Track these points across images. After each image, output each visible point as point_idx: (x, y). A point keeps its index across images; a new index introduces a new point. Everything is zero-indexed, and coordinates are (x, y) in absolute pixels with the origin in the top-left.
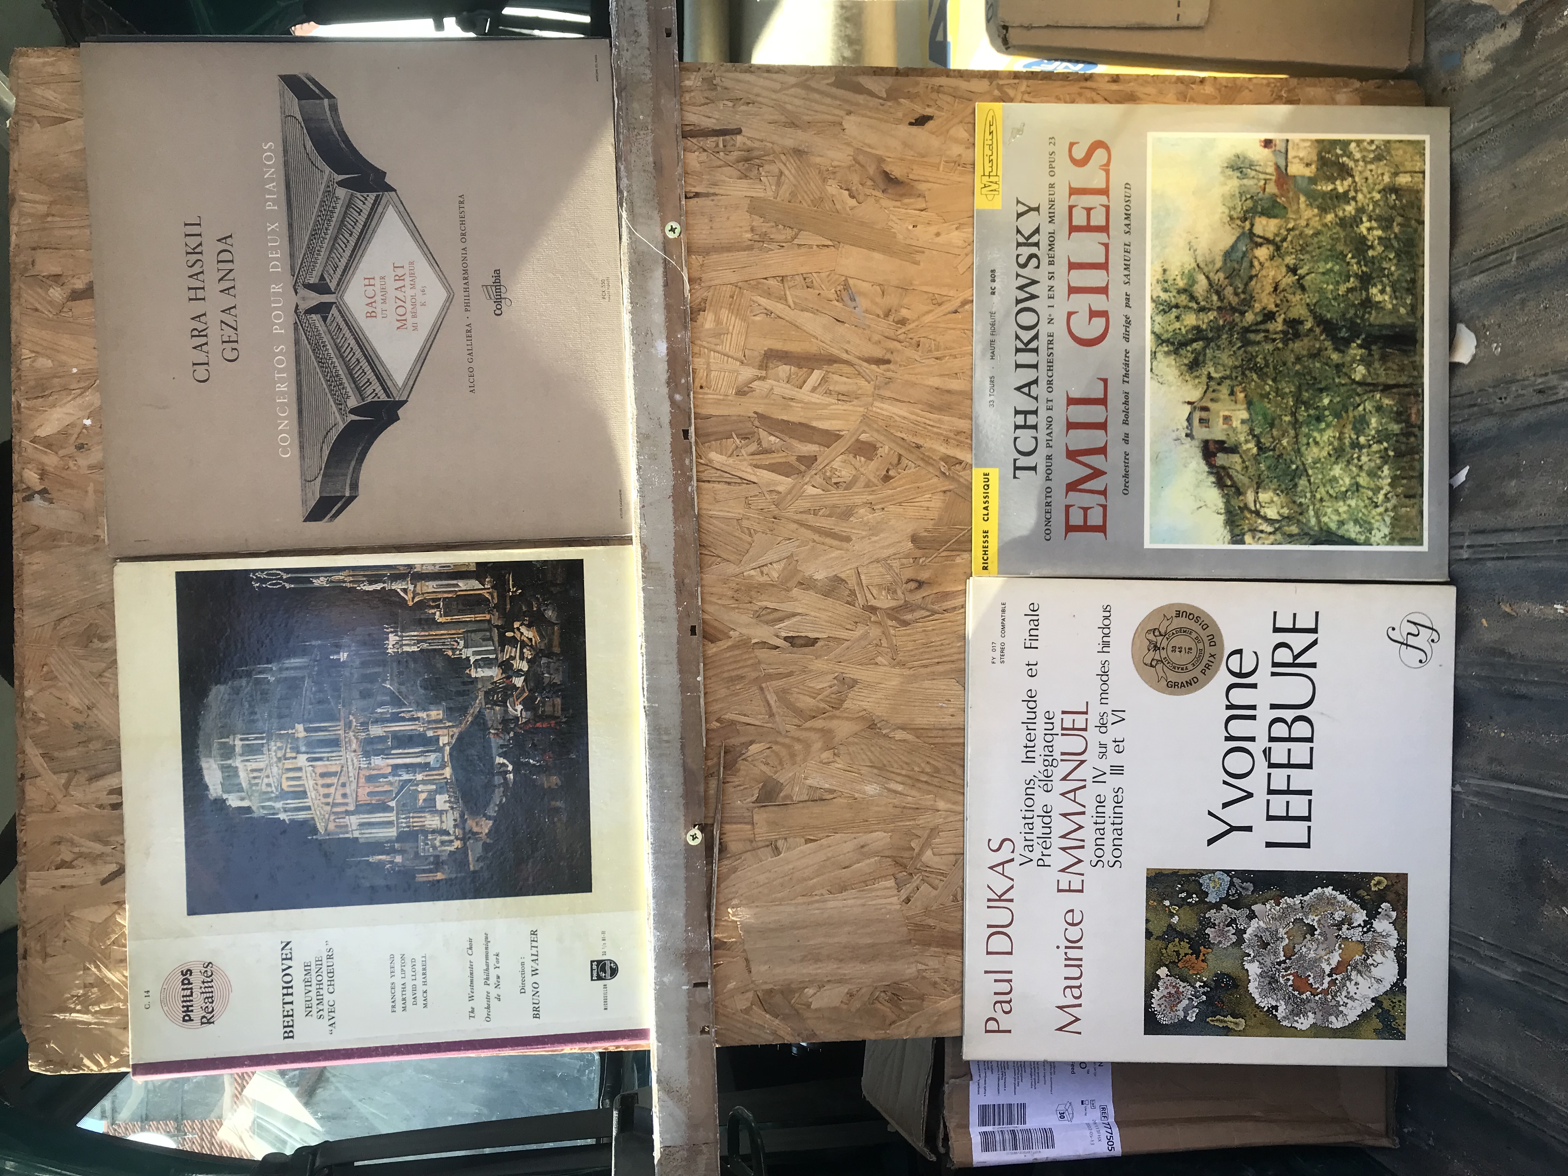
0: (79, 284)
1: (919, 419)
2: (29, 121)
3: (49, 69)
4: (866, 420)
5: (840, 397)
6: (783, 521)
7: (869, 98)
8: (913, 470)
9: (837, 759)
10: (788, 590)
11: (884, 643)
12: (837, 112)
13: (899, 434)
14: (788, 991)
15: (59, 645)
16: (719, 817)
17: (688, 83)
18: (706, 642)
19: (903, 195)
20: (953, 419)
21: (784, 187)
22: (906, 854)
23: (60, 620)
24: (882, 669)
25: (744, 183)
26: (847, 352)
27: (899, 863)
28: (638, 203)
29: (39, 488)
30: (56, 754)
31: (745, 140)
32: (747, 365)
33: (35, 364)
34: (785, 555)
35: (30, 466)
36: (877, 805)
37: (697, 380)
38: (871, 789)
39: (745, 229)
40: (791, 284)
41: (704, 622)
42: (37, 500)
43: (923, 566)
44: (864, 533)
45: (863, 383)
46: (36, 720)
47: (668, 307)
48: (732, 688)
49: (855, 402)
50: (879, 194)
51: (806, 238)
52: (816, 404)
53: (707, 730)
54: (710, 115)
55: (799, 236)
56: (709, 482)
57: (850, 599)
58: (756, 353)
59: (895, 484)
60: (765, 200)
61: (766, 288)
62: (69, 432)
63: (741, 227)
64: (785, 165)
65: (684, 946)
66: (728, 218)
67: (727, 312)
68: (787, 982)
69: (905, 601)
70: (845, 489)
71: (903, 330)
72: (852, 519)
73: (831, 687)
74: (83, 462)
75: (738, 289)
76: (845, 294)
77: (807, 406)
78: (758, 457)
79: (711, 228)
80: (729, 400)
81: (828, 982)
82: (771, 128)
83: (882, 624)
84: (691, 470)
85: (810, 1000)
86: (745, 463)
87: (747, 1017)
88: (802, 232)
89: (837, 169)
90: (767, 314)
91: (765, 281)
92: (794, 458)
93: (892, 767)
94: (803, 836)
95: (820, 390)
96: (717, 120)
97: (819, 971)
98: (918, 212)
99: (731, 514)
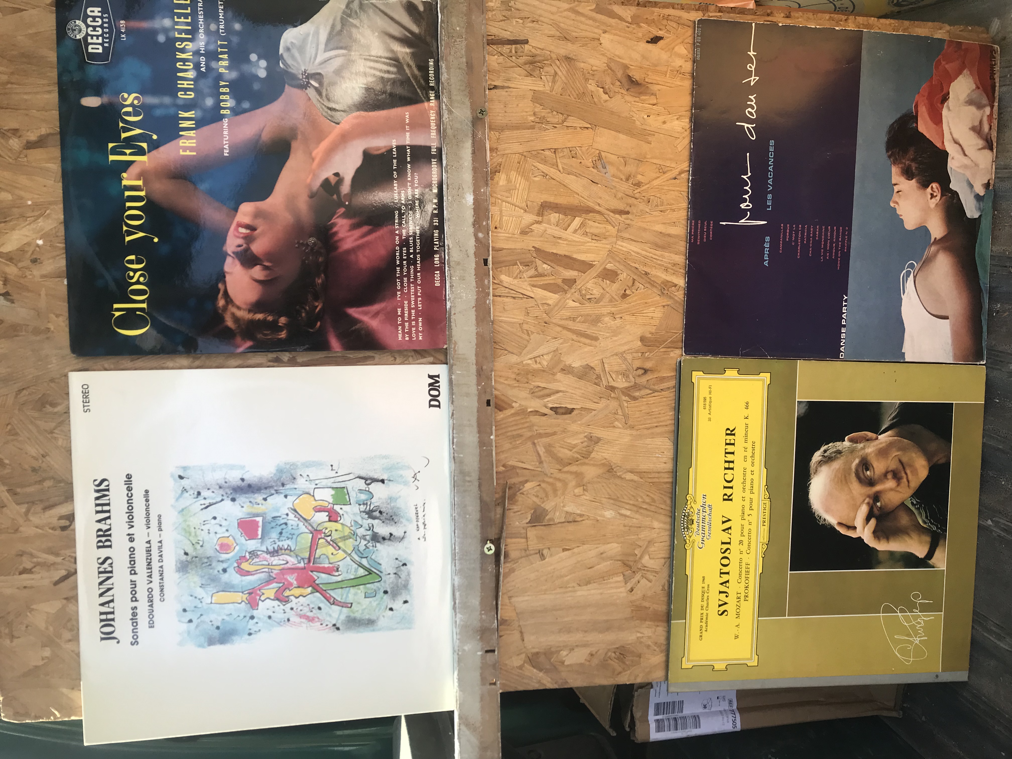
0: (33, 137)
1: (648, 254)
4: (611, 254)
5: (594, 237)
6: (552, 325)
7: (619, 21)
8: (642, 290)
9: (586, 493)
10: (554, 374)
11: (620, 412)
12: (596, 30)
13: (633, 265)
14: (549, 653)
15: (19, 410)
16: (504, 534)
17: (490, 4)
18: (496, 410)
19: (641, 93)
20: (671, 255)
21: (558, 84)
22: (631, 558)
23: (20, 391)
24: (618, 430)
25: (529, 80)
26: (599, 205)
27: (625, 564)
28: (454, 92)
30: (19, 490)
31: (531, 47)
32: (529, 212)
34: (552, 349)
36: (612, 525)
37: (493, 223)
38: (609, 514)
39: (528, 114)
40: (561, 155)
41: (496, 397)
43: (648, 358)
45: (610, 227)
47: (475, 170)
48: (513, 443)
49: (604, 241)
50: (624, 92)
51: (572, 121)
52: (577, 242)
53: (496, 472)
54: (506, 29)
55: (567, 120)
56: (500, 296)
57: (596, 381)
58: (535, 204)
59: (630, 300)
60: (544, 93)
61: (543, 157)
62: (26, 249)
63: (527, 112)
64: (559, 68)
65: (479, 624)
66: (517, 105)
67: (515, 174)
68: (549, 647)
69: (635, 383)
70: (596, 303)
71: (638, 191)
72: (599, 324)
73: (582, 443)
74: (37, 272)
75: (523, 157)
76: (599, 163)
77: (570, 243)
78: (535, 279)
79: (505, 112)
80: (515, 238)
81: (577, 646)
82: (550, 40)
83: (617, 399)
84: (489, 289)
85: (564, 659)
86: (525, 283)
87: (521, 671)
88: (570, 117)
89: (595, 72)
90: (544, 176)
91: (542, 152)
92: (560, 280)
93: (624, 499)
94: (561, 547)
95: (580, 231)
96: (511, 32)
97: (570, 639)
98: (651, 106)
99: (515, 320)
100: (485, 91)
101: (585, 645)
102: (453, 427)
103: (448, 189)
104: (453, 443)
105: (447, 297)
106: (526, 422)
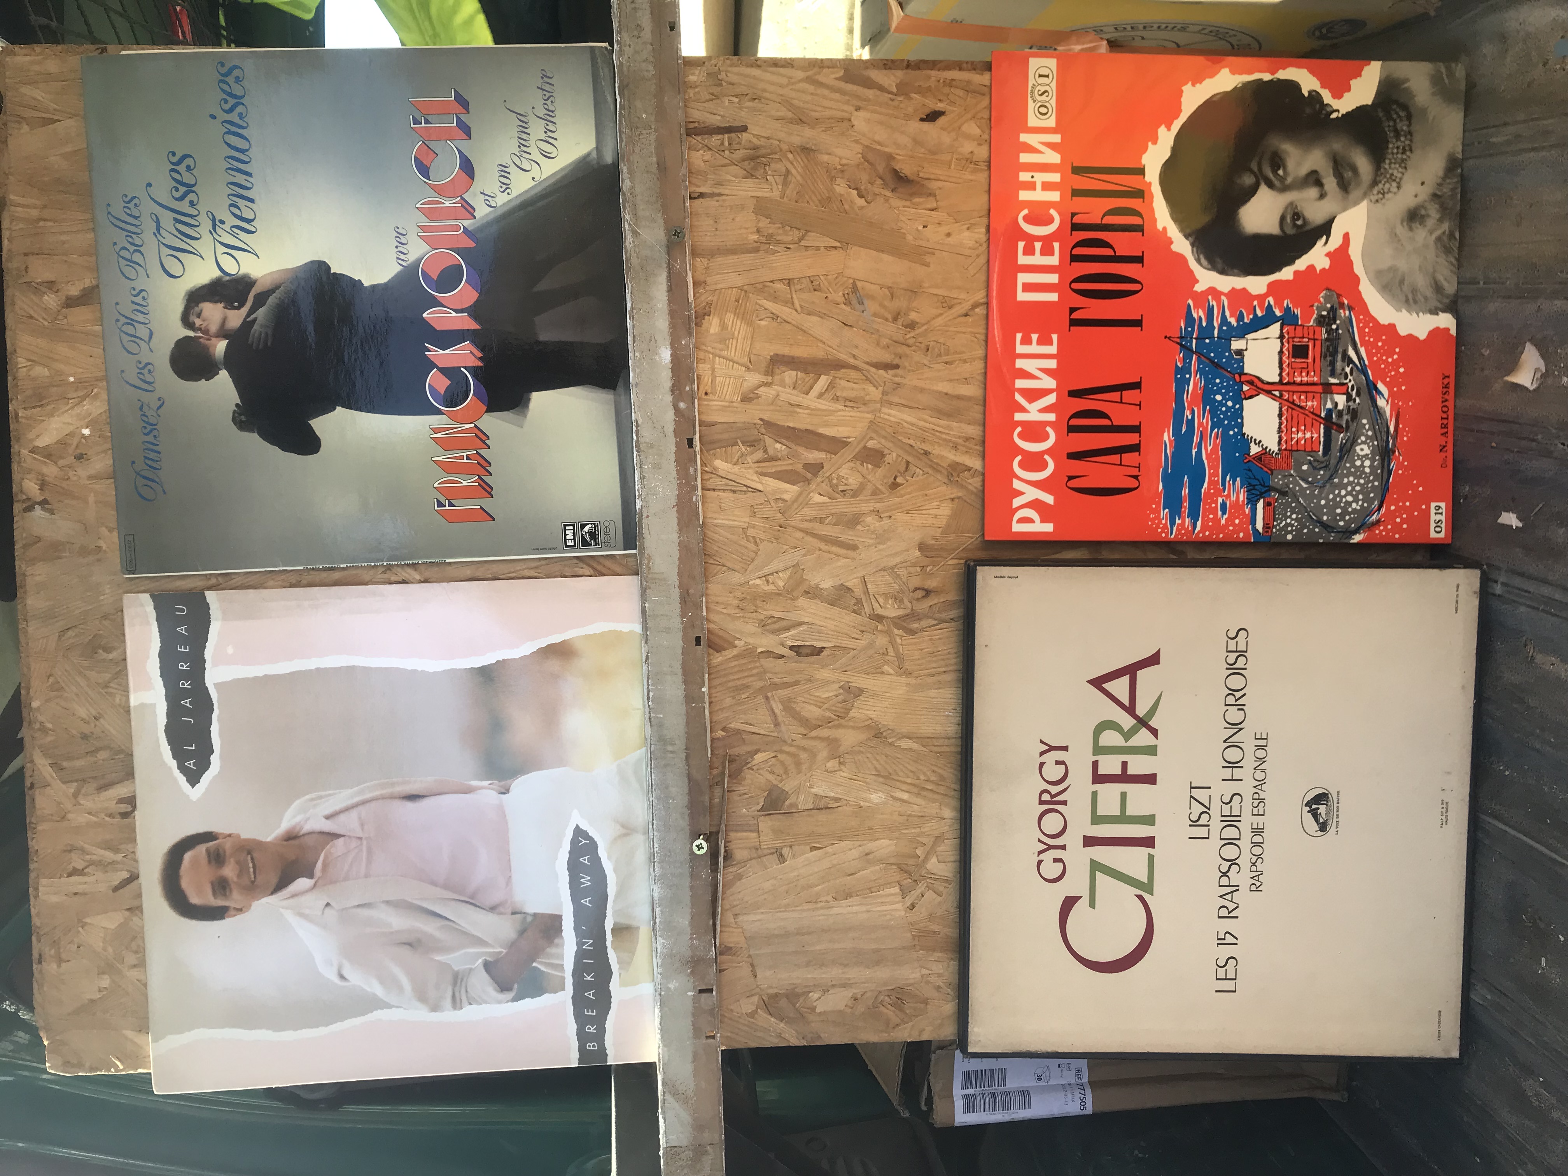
0: (74, 290)
1: (927, 425)
2: (19, 123)
3: (36, 68)
4: (874, 426)
5: (848, 403)
6: (789, 530)
7: (878, 93)
8: (921, 477)
9: (842, 767)
10: (794, 599)
11: (891, 651)
12: (846, 107)
13: (907, 441)
14: (792, 995)
15: (64, 656)
16: (723, 827)
18: (711, 651)
19: (913, 195)
20: (963, 425)
21: (792, 186)
22: (911, 861)
23: (64, 631)
24: (888, 678)
25: (750, 183)
27: (903, 870)
28: (641, 206)
29: (39, 499)
30: (65, 764)
31: (751, 136)
32: (753, 371)
33: (31, 373)
34: (791, 564)
35: (28, 476)
36: (883, 814)
37: (701, 387)
38: (876, 797)
39: (750, 230)
40: (798, 287)
41: (709, 632)
42: (38, 511)
43: (931, 574)
45: (871, 389)
46: (44, 730)
47: (672, 313)
48: (737, 698)
49: (863, 408)
50: (888, 193)
51: (814, 239)
52: (822, 410)
53: (712, 740)
54: (715, 112)
55: (806, 238)
56: (714, 490)
57: (856, 608)
58: (762, 358)
59: (902, 492)
60: (771, 200)
61: (772, 291)
62: (69, 441)
63: (747, 229)
64: (792, 163)
65: (689, 953)
66: (733, 219)
67: (732, 316)
68: (792, 987)
69: (912, 610)
70: (852, 496)
71: (912, 334)
72: (859, 527)
73: (837, 696)
74: (83, 472)
75: (743, 293)
76: (853, 297)
77: (812, 412)
78: (764, 464)
79: (716, 230)
80: (734, 407)
81: (833, 986)
82: (778, 125)
83: (888, 633)
84: (696, 479)
85: (815, 1004)
86: (751, 471)
87: (752, 1020)
88: (809, 233)
89: (845, 168)
90: (773, 319)
91: (771, 284)
92: (800, 466)
93: (898, 775)
94: (808, 844)
95: (828, 396)
96: (722, 116)
97: (824, 976)
98: (928, 212)
99: (736, 523)
100: (684, 203)
102: (648, 676)
103: (634, 342)
104: (648, 698)
105: (637, 494)
106: (757, 667)
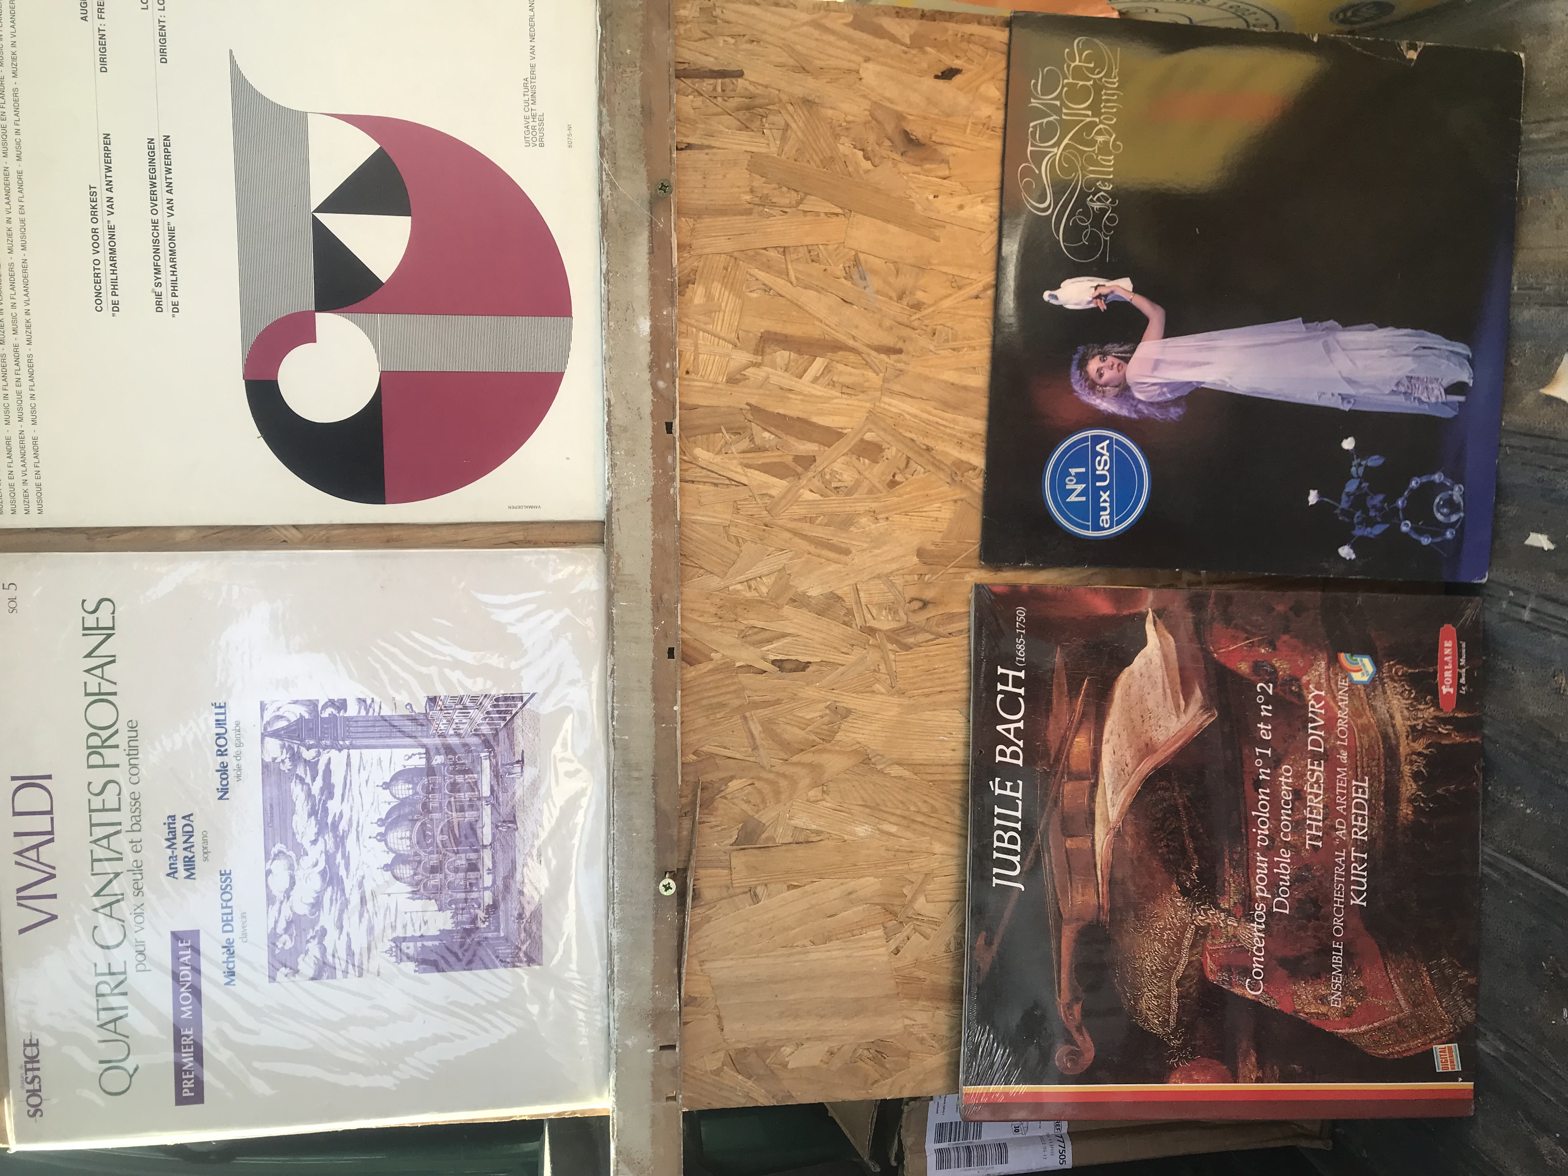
1: (931, 418)
4: (873, 417)
5: (845, 390)
6: (775, 529)
7: (891, 44)
8: (922, 476)
9: (825, 796)
10: (778, 608)
11: (882, 667)
12: (854, 57)
13: (908, 435)
14: (762, 1050)
16: (692, 863)
17: (683, 12)
18: (684, 664)
19: (924, 160)
20: (968, 419)
21: (791, 142)
22: (897, 902)
24: (880, 698)
25: (744, 136)
26: (854, 337)
27: (889, 911)
28: (622, 153)
31: (747, 83)
32: (741, 349)
34: (776, 567)
36: (868, 849)
37: (683, 364)
38: (862, 830)
39: (743, 189)
40: (794, 256)
41: (683, 642)
43: (929, 584)
44: (865, 545)
45: (871, 374)
47: (653, 279)
48: (712, 717)
49: (861, 396)
50: (898, 157)
51: (813, 203)
52: (818, 396)
53: (683, 764)
54: (707, 52)
55: (805, 202)
56: (693, 482)
57: (846, 619)
58: (751, 335)
59: (901, 491)
60: (768, 157)
61: (765, 260)
63: (739, 187)
64: (792, 117)
65: (651, 1005)
66: (724, 176)
67: (719, 286)
68: (764, 1041)
69: (908, 622)
70: (847, 495)
71: (918, 316)
72: (853, 529)
73: (822, 717)
75: (733, 260)
76: (854, 271)
77: (807, 398)
78: (750, 455)
79: (705, 187)
80: (718, 389)
81: (808, 1039)
82: (777, 72)
83: (879, 647)
84: (674, 470)
85: (787, 1059)
86: (735, 462)
87: (718, 1078)
88: (808, 197)
89: (851, 125)
90: (765, 291)
91: (764, 251)
92: (790, 458)
93: (887, 806)
94: (785, 882)
95: (825, 380)
96: (716, 58)
97: (798, 1028)
98: (940, 180)
99: (716, 520)
100: (671, 153)
101: (822, 1038)
102: (613, 692)
104: (613, 717)
106: (735, 683)
